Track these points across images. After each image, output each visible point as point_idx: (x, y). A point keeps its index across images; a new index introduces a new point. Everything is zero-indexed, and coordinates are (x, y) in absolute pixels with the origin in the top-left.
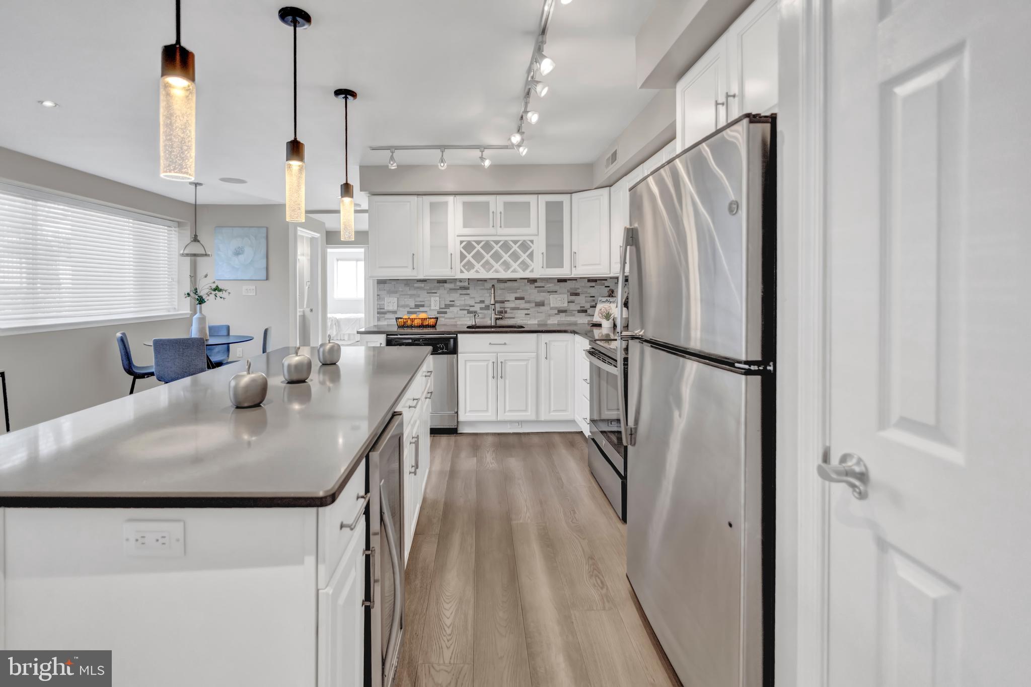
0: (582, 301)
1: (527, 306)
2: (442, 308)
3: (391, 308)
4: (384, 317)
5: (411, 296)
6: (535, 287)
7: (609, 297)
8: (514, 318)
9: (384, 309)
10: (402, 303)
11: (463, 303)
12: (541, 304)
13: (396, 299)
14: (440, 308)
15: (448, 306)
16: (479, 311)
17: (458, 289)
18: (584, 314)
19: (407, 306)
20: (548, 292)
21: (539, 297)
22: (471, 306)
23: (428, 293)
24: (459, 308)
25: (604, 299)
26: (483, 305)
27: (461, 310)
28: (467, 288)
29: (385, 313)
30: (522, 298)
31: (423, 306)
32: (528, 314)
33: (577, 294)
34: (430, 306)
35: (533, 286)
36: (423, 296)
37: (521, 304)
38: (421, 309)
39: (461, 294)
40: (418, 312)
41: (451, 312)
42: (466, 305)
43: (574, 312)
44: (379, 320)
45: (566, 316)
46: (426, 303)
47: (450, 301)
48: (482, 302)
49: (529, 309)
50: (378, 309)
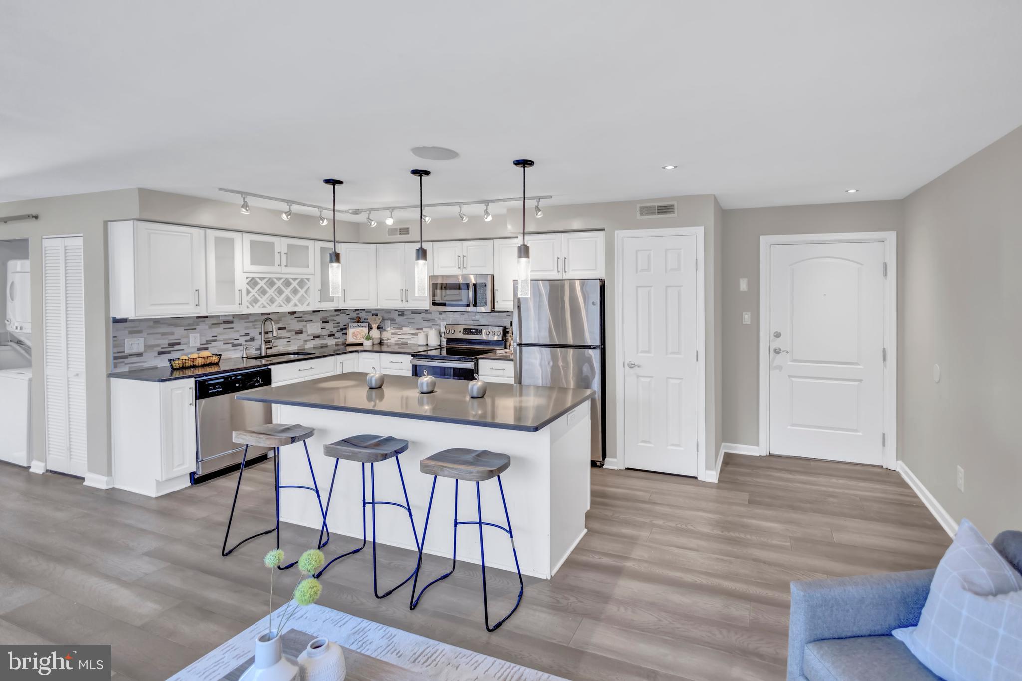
0: (330, 326)
1: (288, 334)
2: (203, 345)
3: (135, 351)
4: (123, 362)
5: (163, 334)
6: (295, 317)
7: (358, 322)
8: (277, 346)
9: (124, 352)
10: (152, 343)
11: (225, 336)
12: (299, 332)
13: (142, 340)
14: (201, 345)
15: (210, 342)
16: (243, 343)
17: (221, 323)
18: (333, 337)
19: (158, 346)
20: (306, 321)
21: (298, 326)
22: (235, 339)
23: (185, 329)
24: (222, 343)
25: (356, 324)
26: (248, 338)
27: (224, 344)
28: (231, 322)
29: (126, 357)
30: (284, 328)
31: (179, 344)
32: (289, 342)
33: (327, 322)
34: (187, 344)
35: (293, 316)
36: (179, 332)
37: (283, 333)
38: (176, 348)
39: (224, 328)
40: (173, 351)
41: (213, 347)
42: (230, 339)
43: (325, 336)
44: (115, 366)
45: (319, 340)
46: (183, 341)
47: (213, 336)
48: (247, 334)
49: (290, 337)
50: (114, 353)
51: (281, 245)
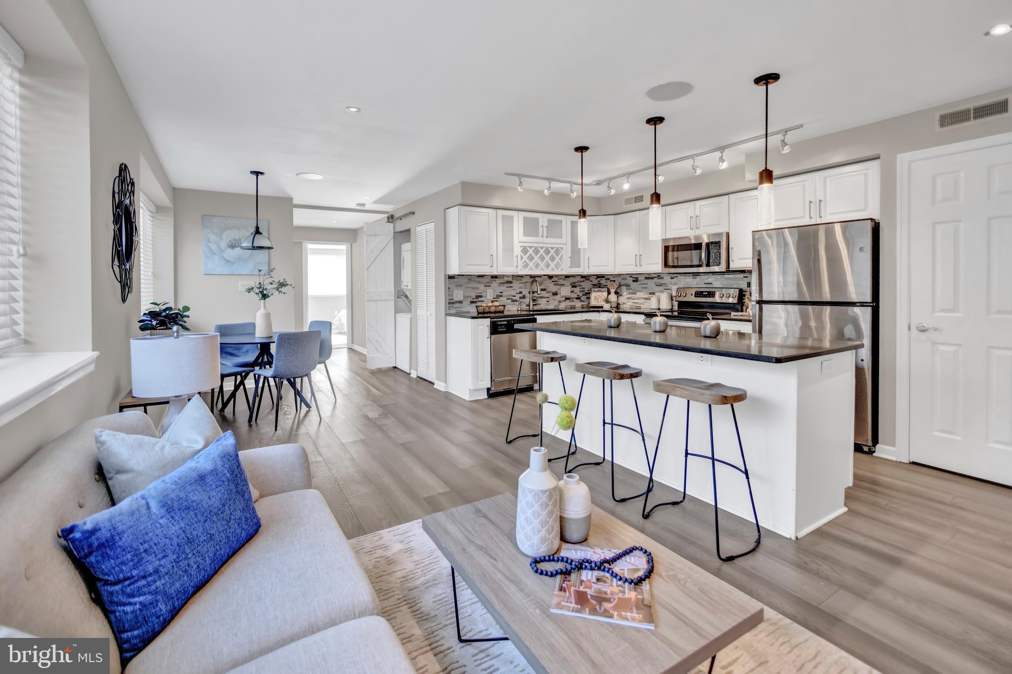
0: (577, 291)
1: (548, 295)
2: (495, 298)
3: (458, 299)
4: (453, 306)
5: (473, 288)
7: (599, 288)
8: (540, 304)
9: (453, 299)
10: (467, 294)
11: (508, 293)
12: (555, 294)
13: (462, 291)
14: (493, 298)
15: (498, 296)
16: (519, 299)
17: (505, 282)
18: (579, 300)
19: (470, 297)
20: (560, 284)
21: (554, 288)
22: (513, 296)
23: (485, 286)
24: (506, 298)
25: (597, 289)
26: (521, 295)
27: (507, 299)
28: (511, 282)
29: (454, 303)
30: (545, 290)
31: (481, 297)
32: (548, 301)
33: (575, 287)
34: (486, 297)
35: (551, 281)
36: (481, 287)
37: (544, 294)
38: (480, 299)
39: (507, 287)
40: (478, 301)
41: (500, 300)
42: (511, 295)
43: (573, 299)
44: (449, 308)
45: (570, 302)
46: (483, 294)
47: (500, 292)
48: (521, 293)
49: (549, 298)
50: (449, 300)
51: (543, 219)
